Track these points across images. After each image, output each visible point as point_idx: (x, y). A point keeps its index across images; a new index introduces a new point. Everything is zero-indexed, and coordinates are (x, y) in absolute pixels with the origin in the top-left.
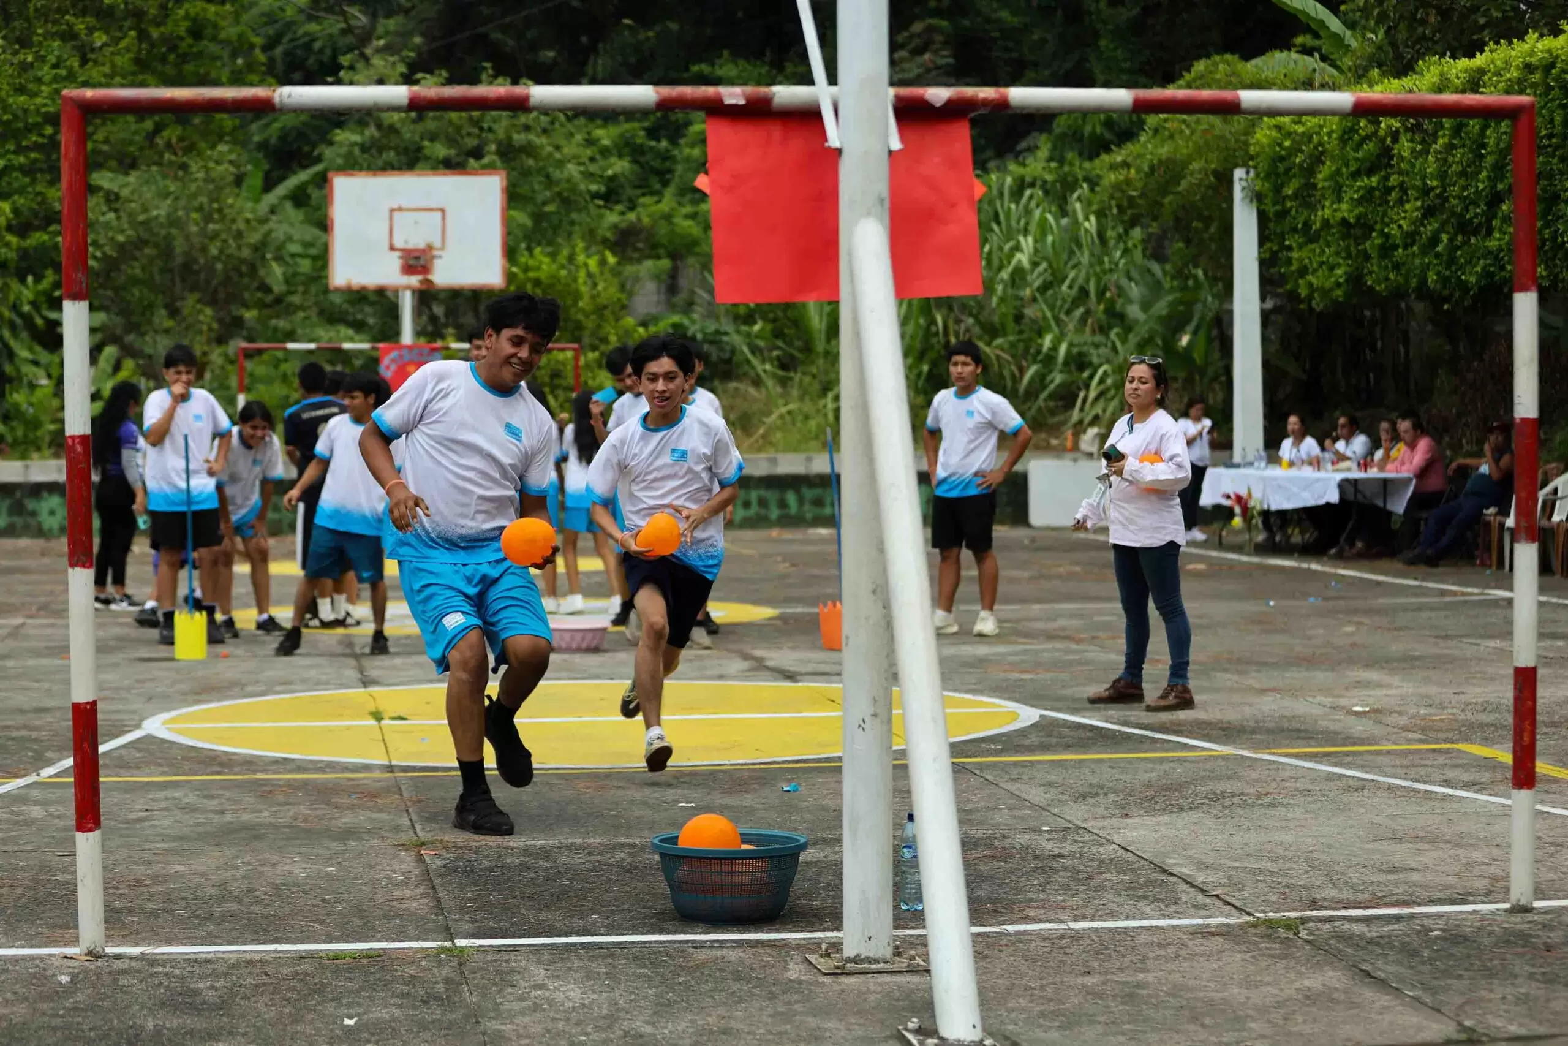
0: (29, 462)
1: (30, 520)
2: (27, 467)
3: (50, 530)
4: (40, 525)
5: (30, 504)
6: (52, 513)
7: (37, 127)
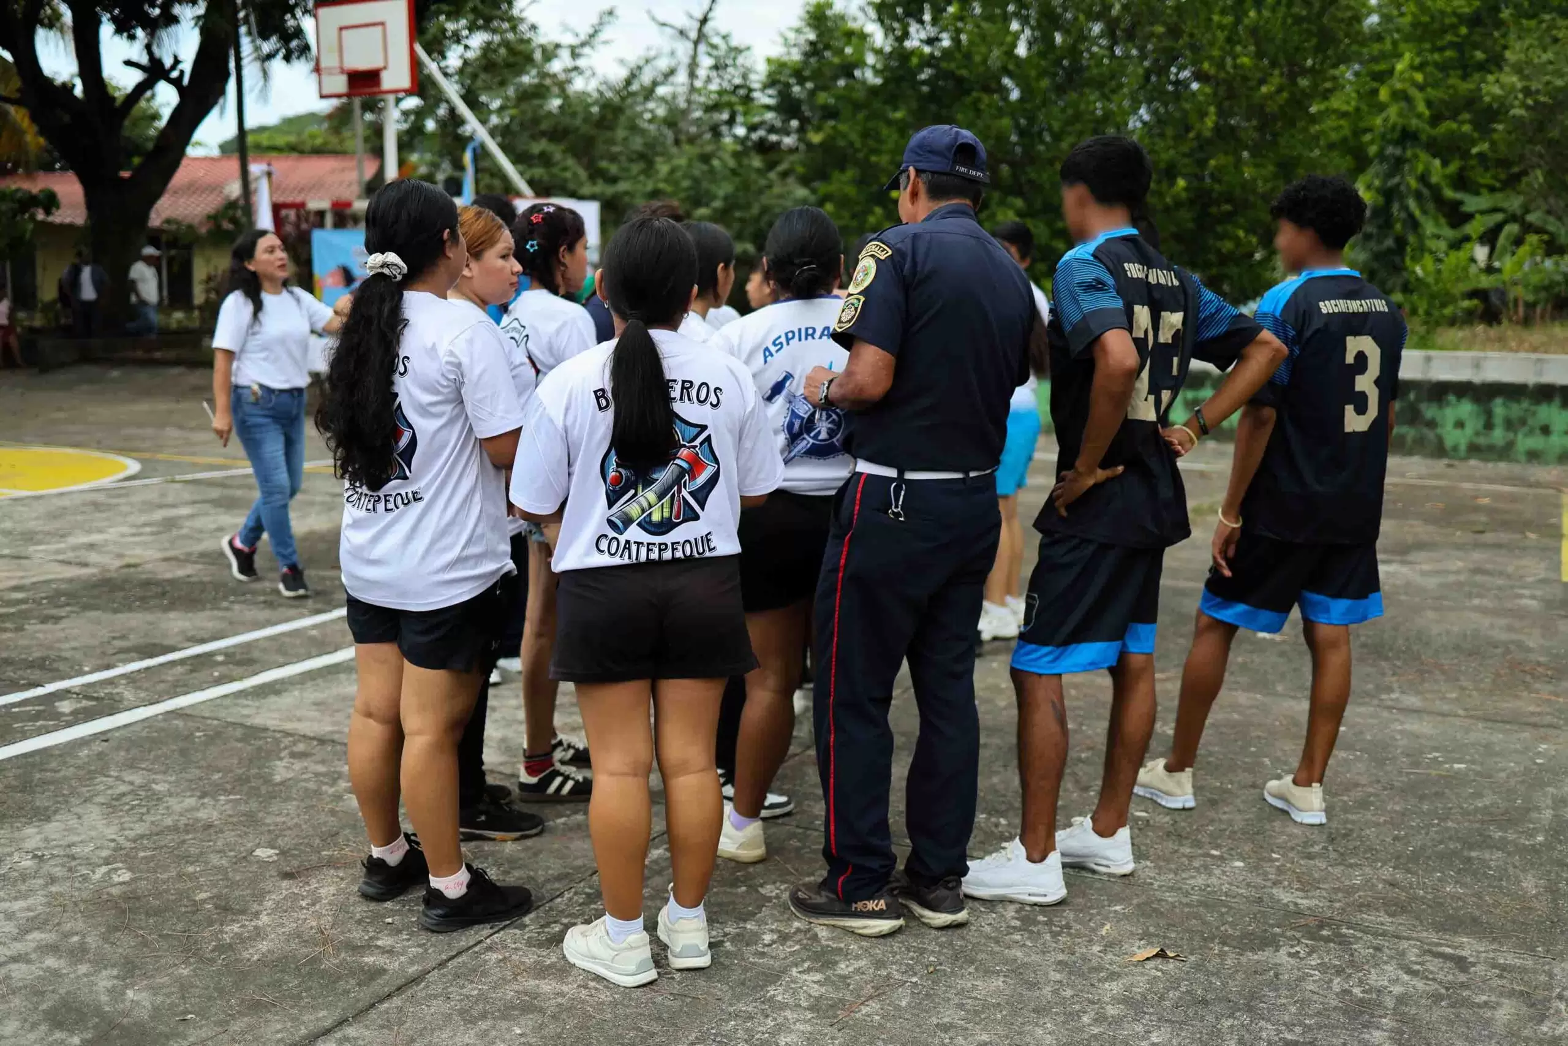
0: (1432, 353)
1: (1430, 434)
2: (1428, 359)
3: (1455, 448)
4: (1440, 440)
5: (1429, 411)
6: (1460, 424)
7: (1454, 27)
